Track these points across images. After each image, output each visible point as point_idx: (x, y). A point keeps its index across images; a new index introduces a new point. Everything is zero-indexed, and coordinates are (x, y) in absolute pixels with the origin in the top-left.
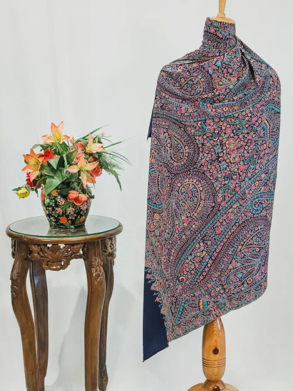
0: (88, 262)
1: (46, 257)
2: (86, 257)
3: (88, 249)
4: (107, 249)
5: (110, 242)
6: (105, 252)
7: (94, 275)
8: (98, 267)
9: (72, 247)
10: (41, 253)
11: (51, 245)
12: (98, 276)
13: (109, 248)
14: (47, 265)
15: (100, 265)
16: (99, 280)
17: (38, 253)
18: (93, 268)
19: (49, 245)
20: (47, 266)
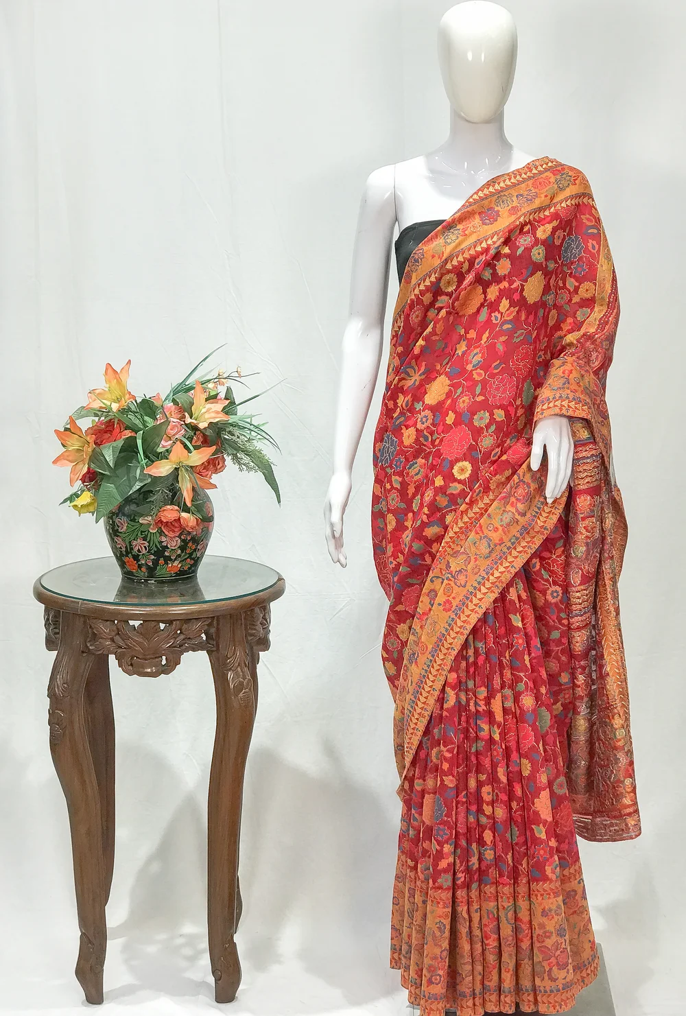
0: (218, 659)
1: (130, 648)
2: (213, 649)
3: (218, 629)
4: (255, 629)
5: (262, 615)
6: (252, 635)
7: (232, 686)
8: (239, 669)
9: (185, 626)
10: (117, 638)
11: (142, 622)
12: (240, 687)
13: (260, 628)
14: (132, 665)
15: (243, 665)
16: (241, 695)
17: (112, 640)
18: (230, 669)
19: (136, 623)
20: (130, 668)
